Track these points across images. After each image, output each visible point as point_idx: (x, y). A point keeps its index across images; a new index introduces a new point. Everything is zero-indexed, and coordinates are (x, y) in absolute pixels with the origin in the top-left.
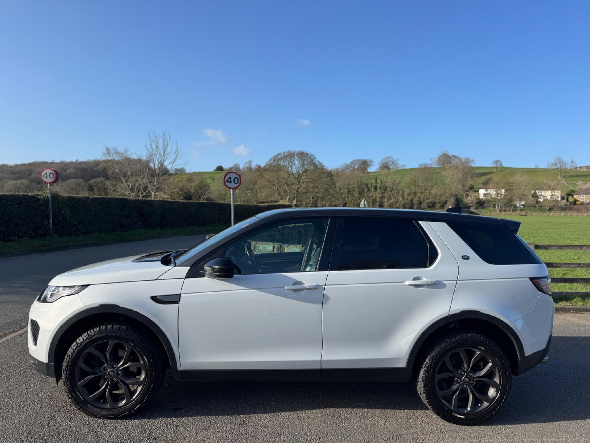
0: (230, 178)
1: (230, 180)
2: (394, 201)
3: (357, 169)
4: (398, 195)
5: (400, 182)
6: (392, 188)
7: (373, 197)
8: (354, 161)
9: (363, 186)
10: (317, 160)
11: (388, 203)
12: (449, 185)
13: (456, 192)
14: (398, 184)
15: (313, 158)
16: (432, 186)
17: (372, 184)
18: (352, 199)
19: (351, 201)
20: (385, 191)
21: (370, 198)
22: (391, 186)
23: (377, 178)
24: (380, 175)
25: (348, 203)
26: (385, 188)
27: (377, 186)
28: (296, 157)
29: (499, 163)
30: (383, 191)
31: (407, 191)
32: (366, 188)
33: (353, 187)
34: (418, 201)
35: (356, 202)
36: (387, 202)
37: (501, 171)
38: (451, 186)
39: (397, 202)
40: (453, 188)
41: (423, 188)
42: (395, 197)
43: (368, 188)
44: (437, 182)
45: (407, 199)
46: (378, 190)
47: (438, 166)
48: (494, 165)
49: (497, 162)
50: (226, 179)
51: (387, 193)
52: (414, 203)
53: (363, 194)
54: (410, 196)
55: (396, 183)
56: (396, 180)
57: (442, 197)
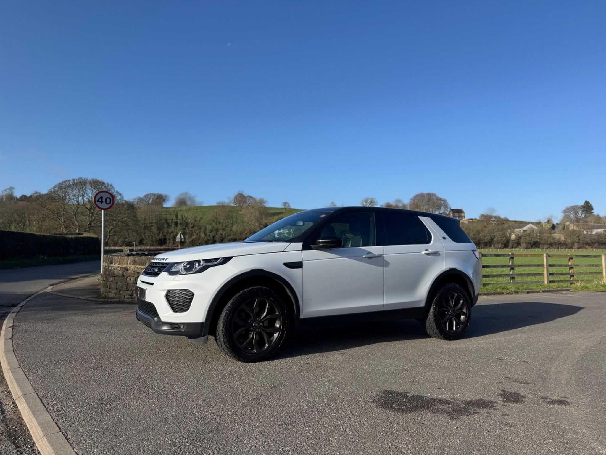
0: (102, 198)
1: (102, 200)
2: (196, 238)
3: (152, 204)
4: (200, 232)
5: (202, 218)
6: (194, 224)
7: (173, 233)
8: (148, 195)
9: (162, 222)
10: (115, 190)
11: (190, 240)
12: (248, 223)
13: (254, 230)
14: (200, 220)
15: (111, 188)
16: (232, 223)
17: (172, 220)
18: (150, 235)
19: (149, 237)
20: (187, 227)
21: (171, 234)
22: (193, 222)
23: (178, 214)
24: (181, 210)
25: (146, 239)
26: (187, 224)
27: (177, 222)
28: (88, 186)
29: (287, 204)
30: (184, 227)
31: (209, 227)
32: (166, 223)
33: (151, 222)
34: (220, 237)
35: (154, 238)
36: (189, 238)
37: (289, 212)
38: (250, 223)
39: (199, 238)
40: (252, 225)
41: (224, 225)
42: (198, 233)
43: (167, 223)
44: (237, 219)
45: (210, 235)
46: (179, 226)
47: (235, 204)
48: (283, 207)
49: (285, 204)
50: (96, 200)
51: (189, 229)
52: (216, 240)
53: (163, 230)
54: (212, 233)
55: (198, 219)
56: (197, 216)
57: (242, 234)
